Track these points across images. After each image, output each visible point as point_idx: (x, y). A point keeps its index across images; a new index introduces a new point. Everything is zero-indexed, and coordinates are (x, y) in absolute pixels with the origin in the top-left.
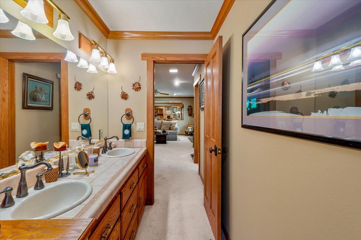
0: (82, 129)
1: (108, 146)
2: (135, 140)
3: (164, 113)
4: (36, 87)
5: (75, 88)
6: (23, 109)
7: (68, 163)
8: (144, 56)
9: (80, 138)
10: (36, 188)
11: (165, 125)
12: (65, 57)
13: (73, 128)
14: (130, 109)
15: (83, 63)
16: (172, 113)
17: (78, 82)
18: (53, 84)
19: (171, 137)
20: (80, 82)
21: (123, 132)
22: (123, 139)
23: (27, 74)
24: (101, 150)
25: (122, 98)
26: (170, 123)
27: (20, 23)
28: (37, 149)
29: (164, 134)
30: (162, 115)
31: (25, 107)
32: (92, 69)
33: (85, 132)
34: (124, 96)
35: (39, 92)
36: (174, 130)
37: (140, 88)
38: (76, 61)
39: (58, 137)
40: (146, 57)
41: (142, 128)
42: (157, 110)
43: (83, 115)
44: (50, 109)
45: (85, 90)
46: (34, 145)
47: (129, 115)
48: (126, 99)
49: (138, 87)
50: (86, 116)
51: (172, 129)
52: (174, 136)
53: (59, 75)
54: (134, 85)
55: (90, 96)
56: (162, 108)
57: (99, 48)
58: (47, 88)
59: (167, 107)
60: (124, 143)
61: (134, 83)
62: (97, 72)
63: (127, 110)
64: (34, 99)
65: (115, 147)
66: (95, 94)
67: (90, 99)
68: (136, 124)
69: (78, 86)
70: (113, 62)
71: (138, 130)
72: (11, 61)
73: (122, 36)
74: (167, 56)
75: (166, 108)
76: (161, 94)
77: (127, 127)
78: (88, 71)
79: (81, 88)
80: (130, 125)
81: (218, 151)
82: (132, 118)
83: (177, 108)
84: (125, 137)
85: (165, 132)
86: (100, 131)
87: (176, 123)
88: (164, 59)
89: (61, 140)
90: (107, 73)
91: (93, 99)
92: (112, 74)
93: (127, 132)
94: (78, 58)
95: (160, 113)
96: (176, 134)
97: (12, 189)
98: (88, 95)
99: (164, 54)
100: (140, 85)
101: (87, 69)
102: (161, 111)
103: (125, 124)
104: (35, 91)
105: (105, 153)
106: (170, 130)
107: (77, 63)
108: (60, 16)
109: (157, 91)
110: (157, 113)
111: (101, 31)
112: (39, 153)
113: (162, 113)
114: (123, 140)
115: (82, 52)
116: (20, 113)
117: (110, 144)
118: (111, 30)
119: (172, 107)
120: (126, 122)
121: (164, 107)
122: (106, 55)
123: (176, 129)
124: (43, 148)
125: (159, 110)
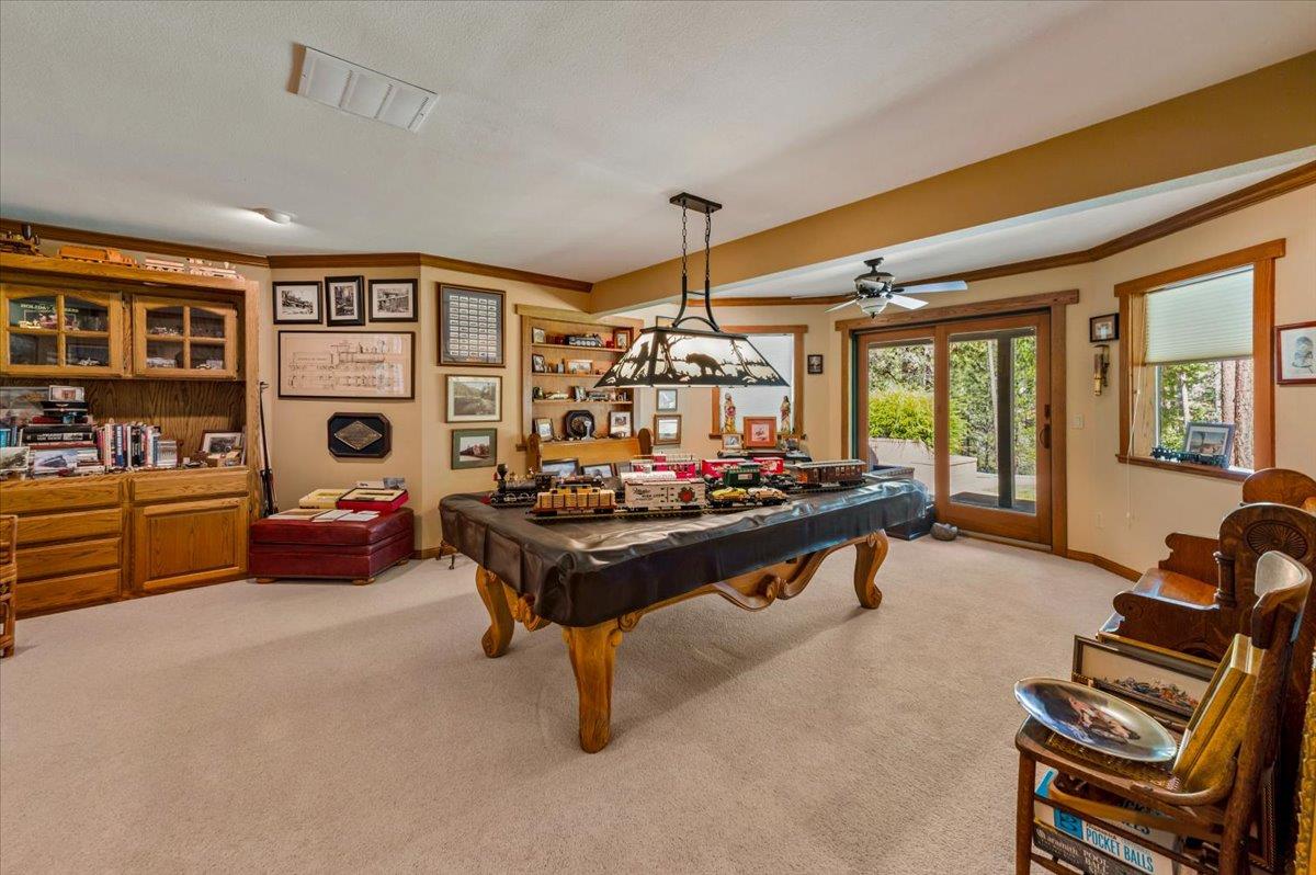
3: (261, 367)
16: (429, 371)
30: (229, 399)
42: (93, 317)
56: (230, 276)
59: (319, 274)
75: (309, 295)
83: (501, 295)
95: (164, 366)
102: (187, 336)
110: (87, 368)
113: (212, 370)
119: (430, 276)
121: (265, 274)
125: (141, 308)
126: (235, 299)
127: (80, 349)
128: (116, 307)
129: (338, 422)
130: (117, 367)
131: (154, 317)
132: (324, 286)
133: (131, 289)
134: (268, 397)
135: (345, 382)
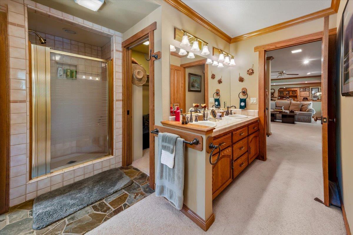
0: (215, 102)
1: (230, 112)
2: (249, 110)
3: (298, 94)
4: (194, 80)
5: (212, 77)
6: (188, 91)
7: (207, 115)
8: (256, 49)
9: (214, 106)
10: (195, 121)
11: (294, 106)
12: (206, 62)
13: (210, 101)
14: (245, 88)
15: (215, 63)
17: (213, 74)
18: (201, 77)
19: (302, 118)
20: (214, 74)
21: (240, 104)
22: (240, 108)
23: (190, 73)
24: (225, 113)
25: (240, 81)
26: (301, 104)
27: (190, 53)
28: (195, 106)
29: (292, 114)
30: (296, 97)
31: (189, 91)
32: (221, 65)
33: (217, 103)
34: (241, 80)
35: (195, 82)
36: (307, 112)
37: (253, 72)
38: (212, 63)
39: (203, 102)
40: (258, 49)
41: (255, 102)
42: (289, 92)
43: (215, 94)
44: (200, 91)
45: (217, 78)
46: (194, 105)
47: (244, 92)
48: (242, 82)
49: (252, 72)
50: (218, 94)
51: (304, 110)
52: (307, 118)
53: (204, 71)
54: (248, 71)
55: (220, 82)
56: (296, 89)
57: (223, 52)
58: (198, 80)
60: (241, 112)
61: (248, 69)
62: (223, 66)
63: (243, 89)
64: (193, 86)
65: (234, 114)
66: (222, 80)
67: (219, 84)
68: (250, 99)
69: (213, 77)
70: (233, 58)
71: (251, 103)
72: (185, 68)
73: (240, 39)
74: (277, 44)
75: (302, 89)
76: (288, 74)
77: (243, 100)
78: (218, 67)
79: (215, 78)
80: (245, 99)
81: (324, 119)
82: (247, 95)
84: (241, 107)
85: (293, 112)
86: (224, 102)
87: (311, 104)
88: (274, 47)
89: (205, 103)
90: (230, 66)
91: (221, 84)
92: (232, 66)
93: (243, 104)
94: (213, 61)
95: (293, 95)
96: (310, 115)
97: (188, 117)
98: (218, 81)
99: (273, 43)
100: (253, 71)
101: (218, 66)
102: (294, 93)
103: (242, 98)
104: (193, 82)
105: (227, 115)
106: (300, 111)
107: (212, 64)
108: (204, 44)
109: (283, 72)
110: (289, 95)
111: (226, 40)
112: (196, 108)
113: (295, 95)
114: (241, 110)
115: (214, 57)
116: (188, 94)
117: (231, 111)
118: (232, 37)
119: (310, 88)
120: (243, 97)
121: (299, 88)
122: (228, 55)
123: (310, 110)
124: (197, 106)
125: (291, 92)
126: (297, 91)
127: (289, 94)
128: (290, 92)
129: (304, 98)
130: (290, 95)
131: (292, 92)
132: (303, 89)
133: (291, 91)
134: (299, 96)
135: (305, 95)
